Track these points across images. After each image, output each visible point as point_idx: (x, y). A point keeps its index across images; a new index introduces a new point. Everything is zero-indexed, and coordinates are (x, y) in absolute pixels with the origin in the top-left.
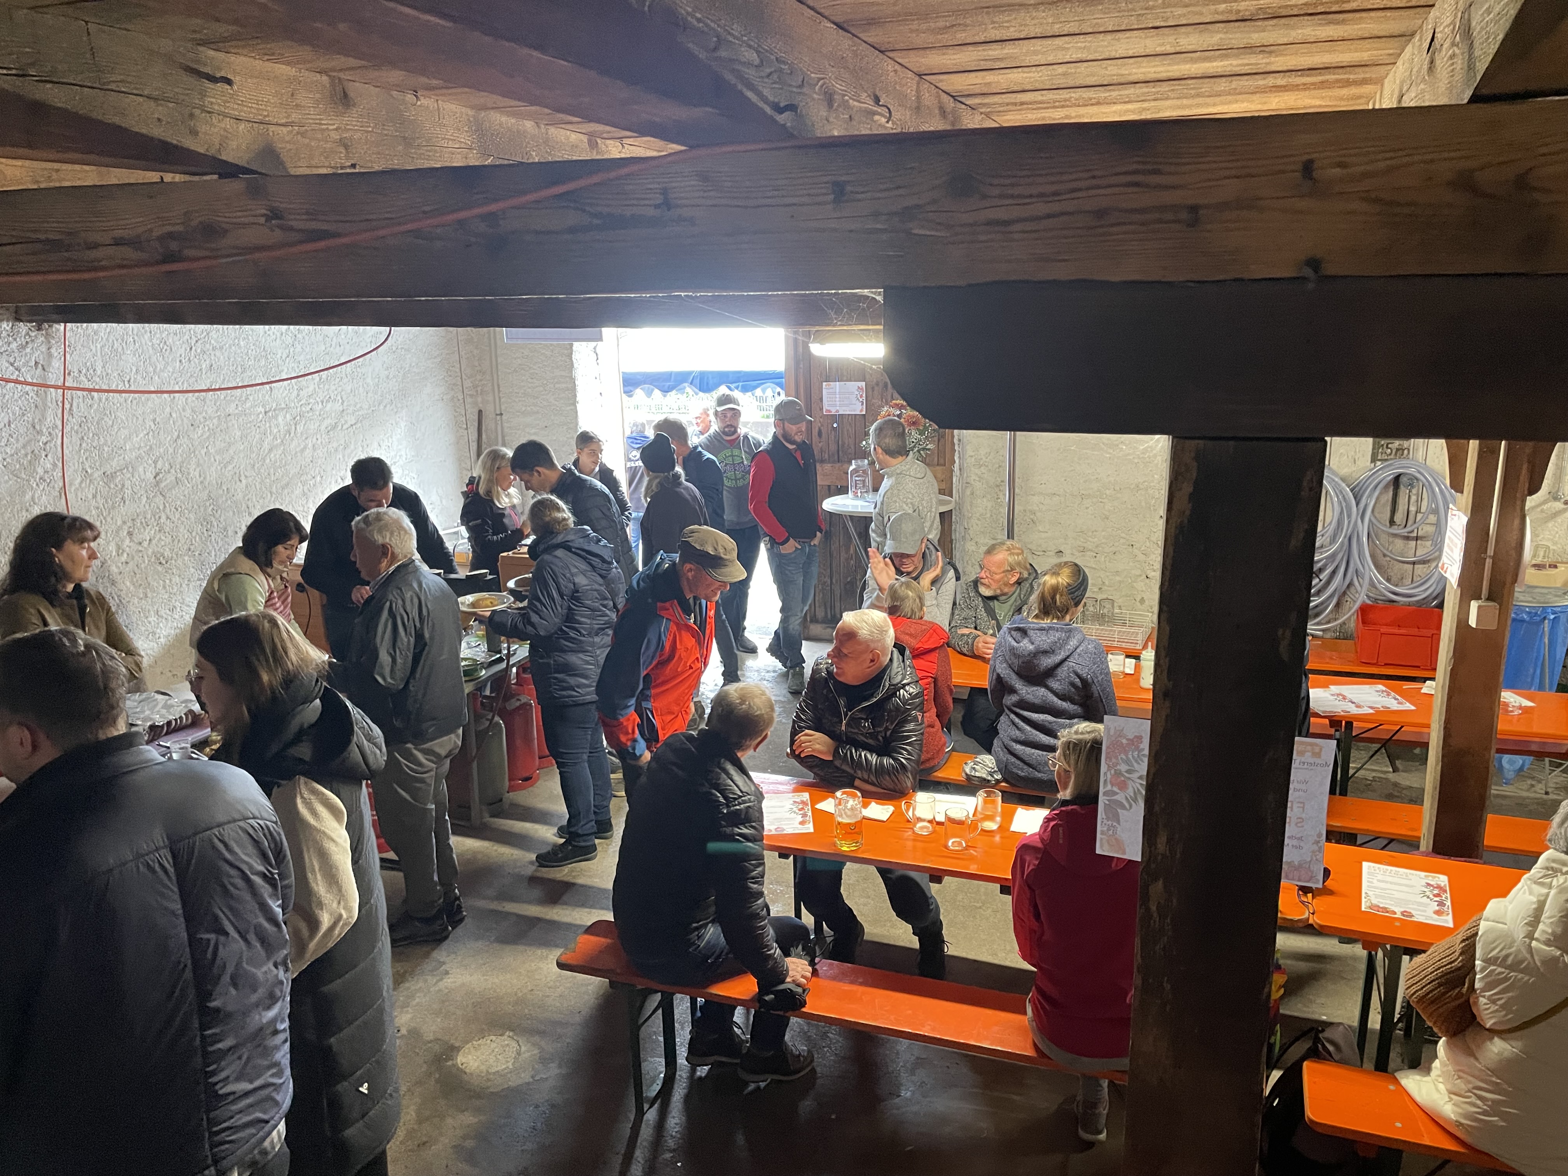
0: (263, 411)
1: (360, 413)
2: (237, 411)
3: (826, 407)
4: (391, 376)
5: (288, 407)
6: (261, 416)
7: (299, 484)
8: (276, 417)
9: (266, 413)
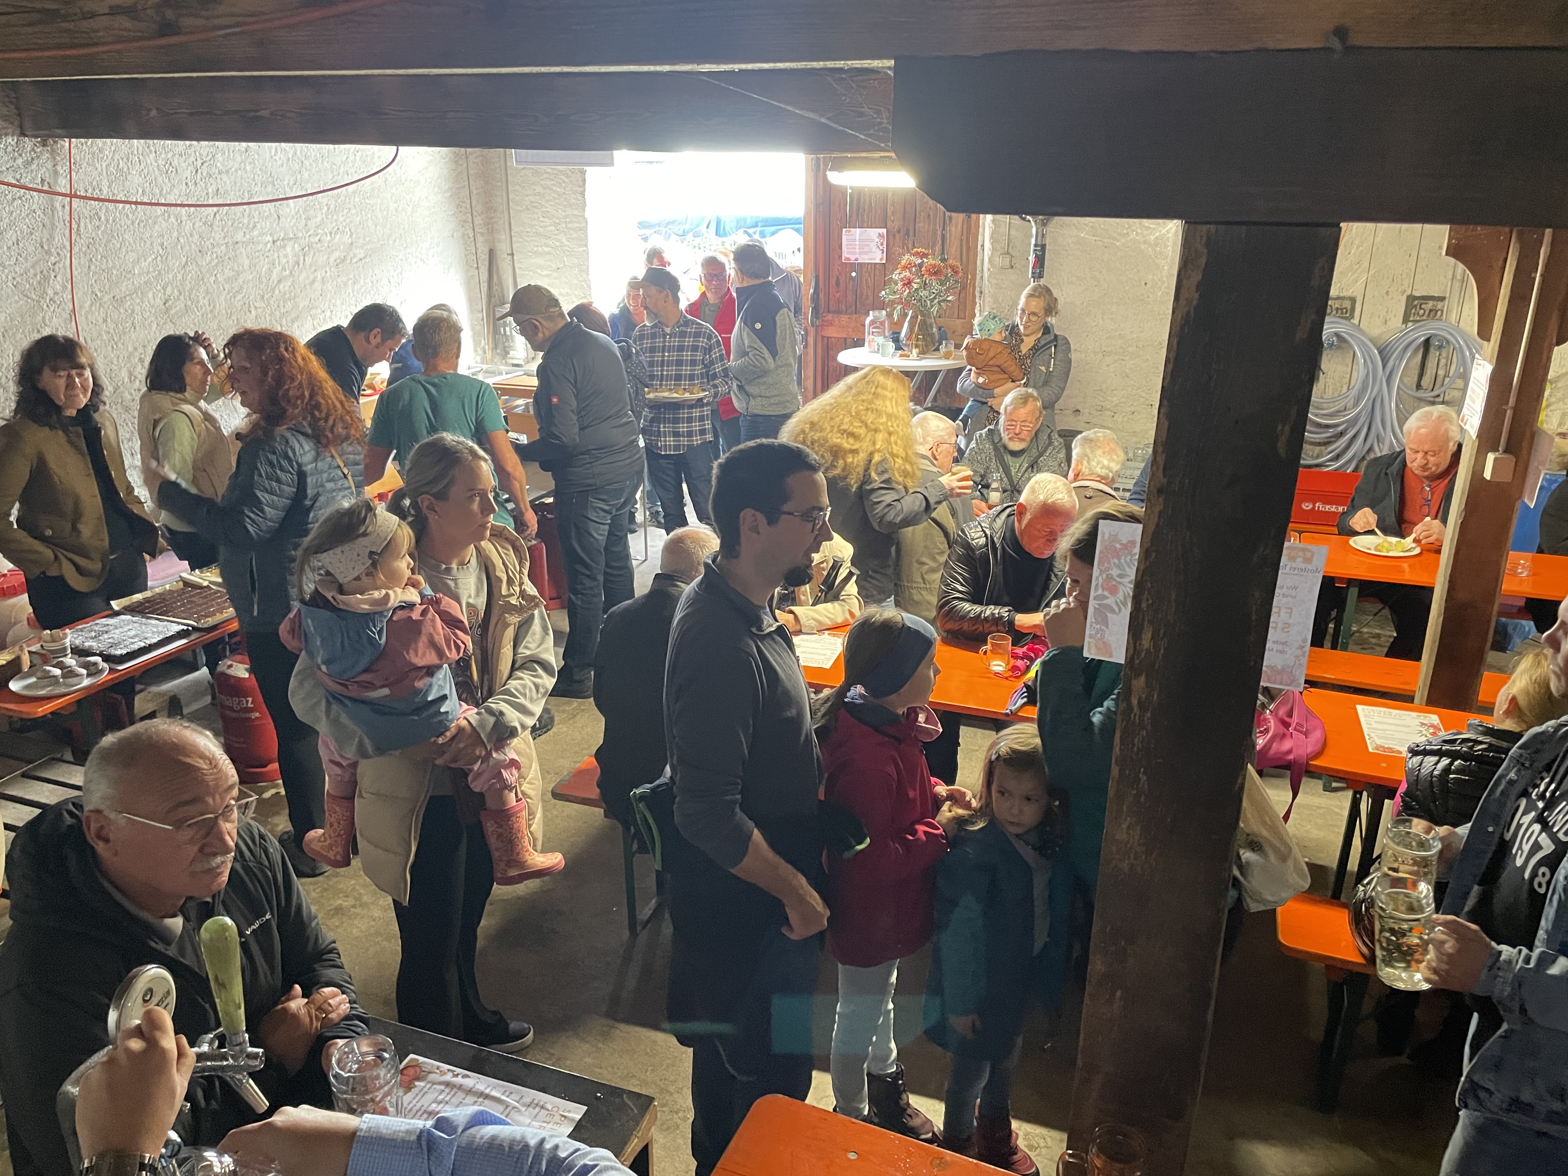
0: (271, 239)
1: (369, 247)
2: (244, 239)
3: (845, 255)
4: (400, 209)
5: (296, 238)
6: (269, 245)
7: (309, 317)
8: (284, 247)
9: (274, 242)
